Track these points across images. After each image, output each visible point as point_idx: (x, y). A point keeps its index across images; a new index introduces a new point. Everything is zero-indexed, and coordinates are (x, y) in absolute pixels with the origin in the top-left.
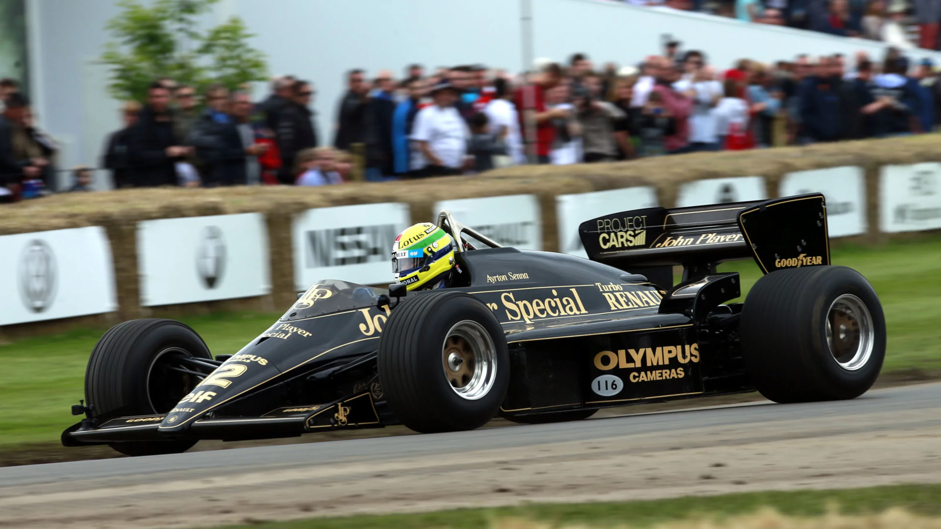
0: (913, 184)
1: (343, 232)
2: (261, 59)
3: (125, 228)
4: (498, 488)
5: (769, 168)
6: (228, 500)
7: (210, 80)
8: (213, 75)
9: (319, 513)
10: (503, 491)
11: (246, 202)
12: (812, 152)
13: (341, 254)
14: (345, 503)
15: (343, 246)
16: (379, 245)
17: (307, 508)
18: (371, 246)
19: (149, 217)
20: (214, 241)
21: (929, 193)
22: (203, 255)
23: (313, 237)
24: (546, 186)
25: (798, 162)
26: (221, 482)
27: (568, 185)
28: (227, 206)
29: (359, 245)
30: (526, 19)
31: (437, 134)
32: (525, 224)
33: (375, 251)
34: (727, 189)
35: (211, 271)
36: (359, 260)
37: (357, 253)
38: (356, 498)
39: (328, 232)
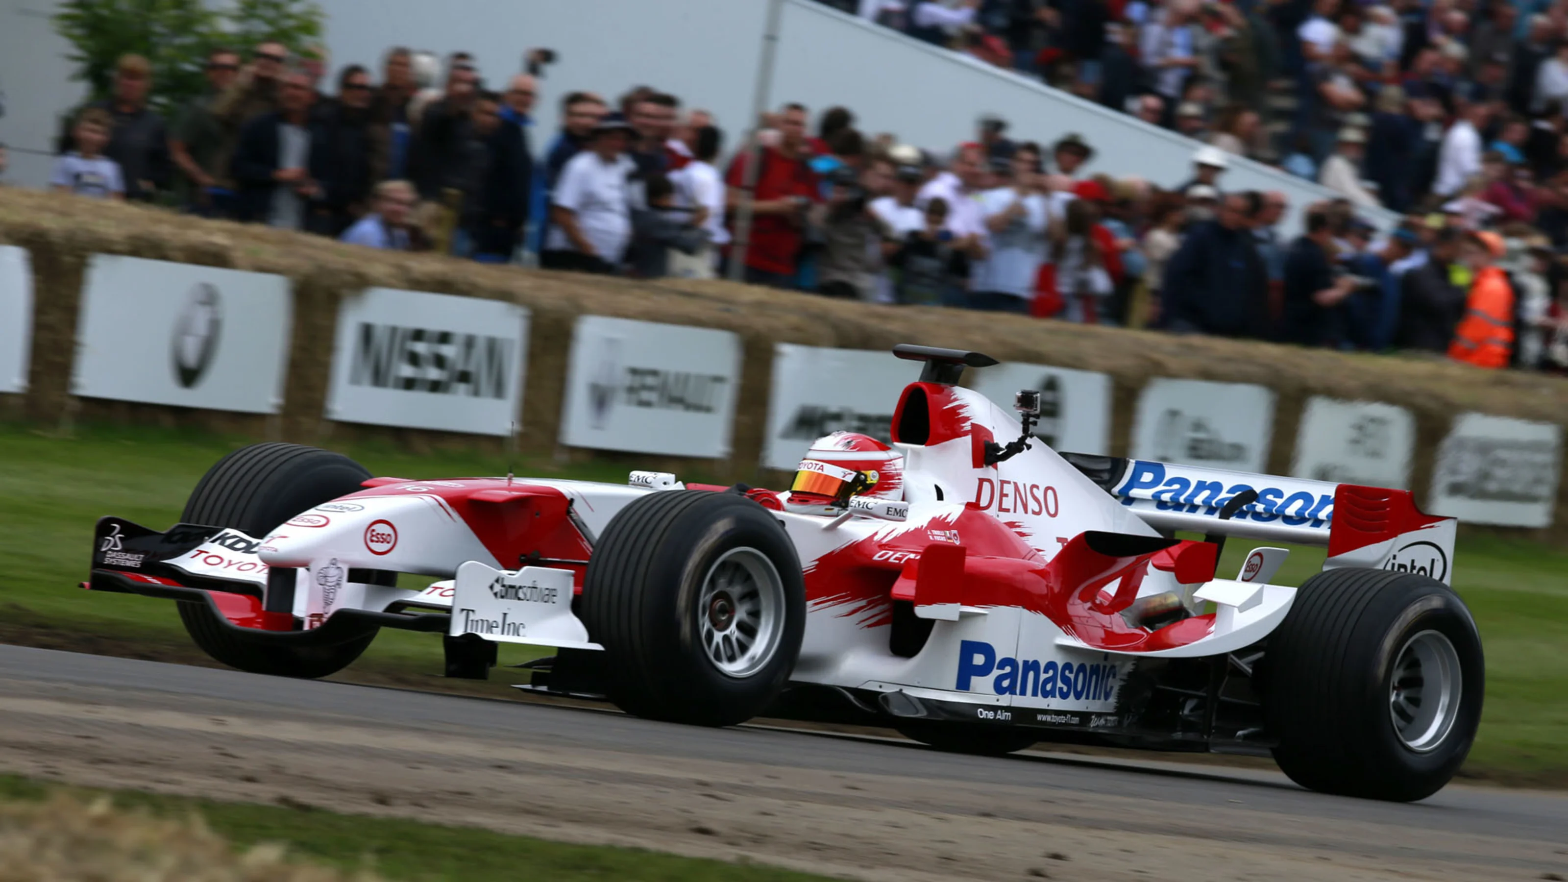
0: (1354, 434)
1: (418, 335)
2: (317, 19)
3: (68, 259)
4: (695, 826)
5: (1126, 364)
6: (251, 761)
7: (223, 35)
8: (228, 27)
9: (401, 811)
10: (704, 831)
11: (269, 254)
12: (1191, 348)
13: (407, 371)
14: (442, 802)
15: (414, 359)
16: (471, 368)
17: (382, 800)
18: (460, 367)
19: (109, 249)
20: (207, 309)
21: (1375, 454)
22: (182, 329)
23: (367, 333)
24: (760, 323)
25: (1173, 364)
26: (238, 726)
27: (797, 329)
28: (237, 255)
29: (440, 361)
30: (771, 38)
31: (591, 202)
32: (718, 379)
33: (464, 377)
34: (1051, 385)
35: (191, 358)
36: (435, 387)
37: (433, 374)
38: (461, 798)
39: (394, 330)
